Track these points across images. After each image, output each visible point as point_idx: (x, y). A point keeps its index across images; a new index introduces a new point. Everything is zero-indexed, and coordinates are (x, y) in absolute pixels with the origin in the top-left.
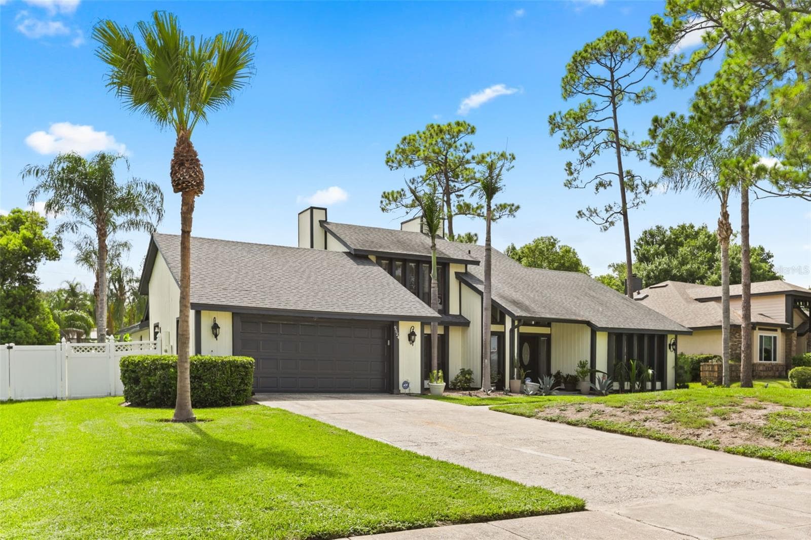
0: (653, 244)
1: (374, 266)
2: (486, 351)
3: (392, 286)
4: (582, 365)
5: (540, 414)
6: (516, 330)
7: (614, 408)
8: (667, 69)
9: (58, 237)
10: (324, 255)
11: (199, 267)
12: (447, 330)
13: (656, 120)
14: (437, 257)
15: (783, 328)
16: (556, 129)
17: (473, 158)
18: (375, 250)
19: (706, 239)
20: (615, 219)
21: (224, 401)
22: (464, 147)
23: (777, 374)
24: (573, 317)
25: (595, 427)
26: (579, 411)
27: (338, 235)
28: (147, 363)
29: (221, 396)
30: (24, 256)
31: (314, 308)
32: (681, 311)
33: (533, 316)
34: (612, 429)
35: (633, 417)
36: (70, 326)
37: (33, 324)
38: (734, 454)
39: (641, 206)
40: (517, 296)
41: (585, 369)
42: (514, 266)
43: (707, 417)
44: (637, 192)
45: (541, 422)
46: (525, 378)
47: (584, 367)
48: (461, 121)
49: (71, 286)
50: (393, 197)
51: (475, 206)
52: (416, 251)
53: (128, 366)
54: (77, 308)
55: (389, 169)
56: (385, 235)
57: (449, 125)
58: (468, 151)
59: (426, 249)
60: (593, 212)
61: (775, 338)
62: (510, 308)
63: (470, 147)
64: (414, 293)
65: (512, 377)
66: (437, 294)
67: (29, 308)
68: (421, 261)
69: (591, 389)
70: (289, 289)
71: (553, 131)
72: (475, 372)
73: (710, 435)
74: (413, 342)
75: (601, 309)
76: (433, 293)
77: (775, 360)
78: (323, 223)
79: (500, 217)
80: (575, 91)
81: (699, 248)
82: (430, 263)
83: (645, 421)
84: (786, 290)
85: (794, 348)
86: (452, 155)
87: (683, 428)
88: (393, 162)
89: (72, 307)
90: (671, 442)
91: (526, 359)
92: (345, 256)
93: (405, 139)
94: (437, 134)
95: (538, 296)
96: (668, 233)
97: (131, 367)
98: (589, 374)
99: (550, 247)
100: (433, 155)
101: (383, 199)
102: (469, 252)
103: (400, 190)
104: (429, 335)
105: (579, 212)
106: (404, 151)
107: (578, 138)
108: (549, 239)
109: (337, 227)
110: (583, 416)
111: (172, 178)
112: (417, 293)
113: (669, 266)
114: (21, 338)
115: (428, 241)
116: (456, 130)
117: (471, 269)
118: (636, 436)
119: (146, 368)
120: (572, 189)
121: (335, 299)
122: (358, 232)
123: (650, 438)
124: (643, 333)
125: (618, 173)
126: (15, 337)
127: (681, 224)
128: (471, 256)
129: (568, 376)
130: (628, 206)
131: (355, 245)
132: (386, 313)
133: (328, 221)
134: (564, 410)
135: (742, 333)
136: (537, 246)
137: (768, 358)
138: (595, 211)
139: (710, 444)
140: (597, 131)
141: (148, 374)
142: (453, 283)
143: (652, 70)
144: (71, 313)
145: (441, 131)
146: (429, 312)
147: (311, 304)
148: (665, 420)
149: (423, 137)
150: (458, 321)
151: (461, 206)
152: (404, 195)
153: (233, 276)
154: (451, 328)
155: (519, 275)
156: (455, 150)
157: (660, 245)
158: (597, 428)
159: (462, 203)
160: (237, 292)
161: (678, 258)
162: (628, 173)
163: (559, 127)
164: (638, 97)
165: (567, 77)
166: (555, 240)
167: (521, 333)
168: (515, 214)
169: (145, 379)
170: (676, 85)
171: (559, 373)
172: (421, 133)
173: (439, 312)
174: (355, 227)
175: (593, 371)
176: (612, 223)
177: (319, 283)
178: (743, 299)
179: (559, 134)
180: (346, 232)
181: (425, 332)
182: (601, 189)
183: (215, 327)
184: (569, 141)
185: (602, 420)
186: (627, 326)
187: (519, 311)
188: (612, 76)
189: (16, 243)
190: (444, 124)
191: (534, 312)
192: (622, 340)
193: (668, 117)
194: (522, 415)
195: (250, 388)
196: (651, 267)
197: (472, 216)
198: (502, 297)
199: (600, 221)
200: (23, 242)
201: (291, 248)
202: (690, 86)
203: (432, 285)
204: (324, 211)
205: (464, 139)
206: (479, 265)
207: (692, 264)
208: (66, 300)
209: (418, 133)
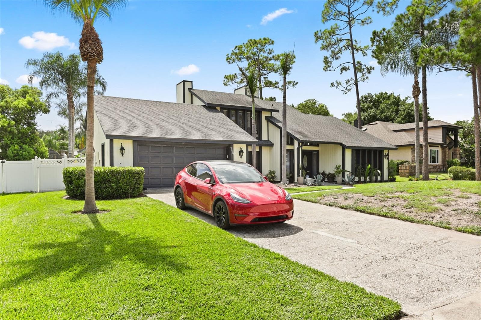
0: (366, 103)
1: (219, 113)
2: (284, 161)
3: (229, 124)
4: (338, 168)
5: (321, 201)
6: (300, 148)
7: (369, 197)
8: (379, 5)
9: (48, 100)
10: (191, 107)
11: (115, 113)
12: (260, 148)
13: (374, 33)
14: (255, 108)
15: (442, 145)
16: (319, 40)
17: (273, 57)
18: (220, 104)
19: (394, 100)
20: (351, 88)
21: (125, 195)
22: (268, 51)
23: (439, 170)
24: (333, 141)
25: (360, 210)
26: (346, 199)
27: (198, 96)
28: (77, 172)
29: (123, 191)
30: (29, 111)
31: (182, 137)
32: (386, 137)
33: (310, 140)
34: (371, 212)
35: (383, 204)
36: (61, 148)
37: (33, 148)
38: (464, 232)
39: (366, 80)
40: (300, 129)
41: (339, 170)
42: (297, 113)
43: (434, 204)
44: (364, 73)
45: (323, 206)
46: (306, 176)
47: (339, 169)
48: (266, 37)
49: (62, 128)
50: (230, 77)
51: (274, 82)
52: (243, 104)
53: (66, 174)
54: (65, 139)
55: (228, 63)
56: (225, 96)
57: (260, 39)
58: (271, 53)
59: (249, 103)
60: (339, 84)
61: (438, 151)
62: (297, 136)
63: (272, 51)
64: (242, 128)
65: (298, 175)
66: (255, 128)
67: (31, 139)
68: (246, 110)
69: (343, 181)
70: (168, 126)
71: (317, 41)
72: (277, 173)
73: (441, 217)
74: (242, 156)
75: (347, 136)
76: (253, 128)
77: (438, 163)
78: (190, 90)
79: (287, 88)
80: (329, 18)
81: (390, 104)
82: (251, 111)
83: (392, 207)
84: (443, 125)
85: (447, 156)
86: (262, 56)
87: (420, 212)
88: (230, 59)
89: (63, 139)
90: (415, 222)
91: (306, 164)
92: (203, 107)
93: (236, 47)
94: (254, 44)
95: (312, 129)
96: (374, 97)
97: (68, 174)
98: (342, 173)
99: (313, 104)
100: (252, 56)
101: (225, 79)
102: (273, 105)
103: (234, 74)
104: (251, 152)
105: (332, 84)
106: (236, 54)
107: (330, 44)
108: (313, 100)
109: (198, 92)
110: (350, 203)
111: (80, 50)
112: (244, 128)
113: (375, 114)
114: (26, 156)
115: (250, 99)
116: (264, 42)
117: (274, 114)
118: (388, 217)
119: (76, 175)
120: (328, 72)
121: (195, 132)
122: (210, 94)
123: (399, 219)
124: (370, 149)
125: (352, 63)
126: (23, 155)
127: (380, 92)
128: (274, 108)
129: (329, 174)
130: (358, 80)
131: (208, 101)
132: (226, 139)
133: (193, 88)
134: (337, 198)
135: (423, 148)
136: (306, 104)
137: (434, 162)
138: (340, 83)
139: (444, 225)
140: (341, 40)
141: (78, 179)
142: (264, 123)
143: (371, 7)
144: (61, 142)
145: (256, 42)
146: (251, 138)
147: (181, 134)
148: (407, 206)
149: (246, 46)
150: (267, 143)
151: (267, 82)
152: (237, 77)
153: (135, 118)
154: (263, 147)
155: (300, 118)
156: (263, 53)
157: (370, 103)
158: (361, 211)
159: (267, 81)
160: (136, 128)
161: (380, 109)
162: (359, 63)
163: (320, 38)
164: (363, 22)
165: (325, 10)
166: (316, 101)
167: (303, 150)
168: (295, 86)
169: (76, 182)
170: (384, 14)
171: (324, 172)
172: (245, 44)
173: (257, 138)
174: (208, 92)
175: (344, 171)
176: (349, 90)
177: (187, 122)
178: (423, 130)
179: (320, 42)
180: (203, 94)
181: (249, 150)
182: (344, 71)
183: (122, 149)
184: (326, 45)
185: (363, 206)
186: (362, 146)
187: (302, 137)
188: (349, 10)
189: (23, 104)
190: (257, 39)
191: (310, 138)
192: (359, 153)
193: (381, 31)
194: (310, 201)
195: (142, 187)
196: (366, 114)
197: (272, 88)
198: (293, 130)
199: (343, 89)
200: (28, 103)
201: (171, 103)
202: (392, 15)
203: (252, 123)
204: (191, 83)
205: (268, 47)
206: (278, 112)
207: (387, 113)
208: (59, 135)
209: (243, 44)
